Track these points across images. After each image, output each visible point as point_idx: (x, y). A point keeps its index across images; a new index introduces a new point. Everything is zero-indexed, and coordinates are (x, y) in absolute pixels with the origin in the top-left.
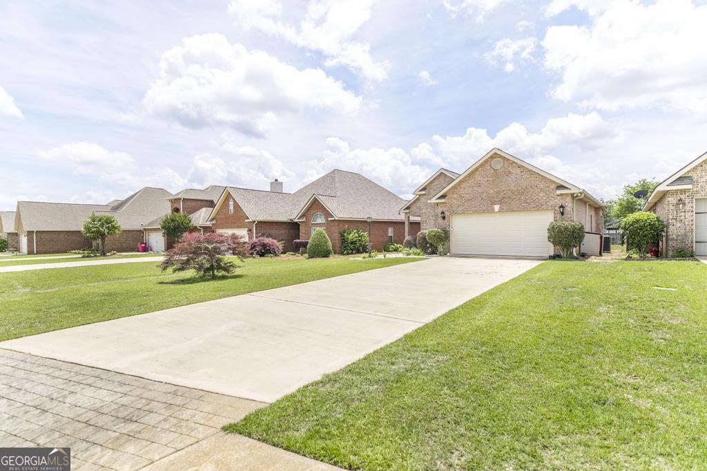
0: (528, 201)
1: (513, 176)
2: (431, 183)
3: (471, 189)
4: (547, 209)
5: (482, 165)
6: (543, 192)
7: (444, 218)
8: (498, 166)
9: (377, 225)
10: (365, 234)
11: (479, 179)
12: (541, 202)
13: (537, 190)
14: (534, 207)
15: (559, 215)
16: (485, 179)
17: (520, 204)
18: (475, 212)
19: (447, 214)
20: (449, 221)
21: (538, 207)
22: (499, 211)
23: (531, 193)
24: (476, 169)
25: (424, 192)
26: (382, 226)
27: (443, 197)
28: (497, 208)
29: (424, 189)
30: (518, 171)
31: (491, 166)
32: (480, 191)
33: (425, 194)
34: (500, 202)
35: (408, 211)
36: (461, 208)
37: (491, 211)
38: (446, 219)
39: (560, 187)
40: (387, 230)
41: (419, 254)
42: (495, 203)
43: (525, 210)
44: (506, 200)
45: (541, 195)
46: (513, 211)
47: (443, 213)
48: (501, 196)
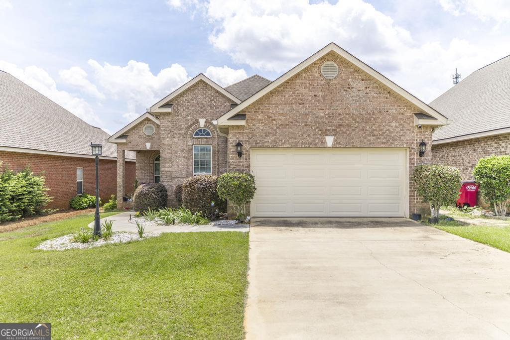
0: (376, 133)
1: (354, 93)
2: (181, 95)
3: (287, 108)
4: (400, 147)
5: (306, 70)
6: (397, 121)
7: (240, 154)
8: (331, 75)
9: (58, 163)
10: (41, 180)
11: (302, 91)
12: (393, 135)
13: (388, 117)
14: (383, 143)
15: (416, 157)
16: (313, 93)
17: (365, 138)
18: (295, 146)
19: (246, 146)
20: (248, 160)
21: (388, 144)
22: (334, 147)
23: (379, 120)
24: (297, 76)
25: (168, 110)
26: (67, 165)
27: (240, 116)
28: (330, 140)
29: (167, 105)
30: (361, 85)
31: (319, 71)
32: (303, 111)
33: (168, 114)
34: (335, 133)
35: (124, 141)
36: (270, 139)
37: (322, 146)
38: (244, 156)
39: (421, 115)
40: (75, 173)
41: (197, 222)
42: (326, 133)
43: (372, 146)
44: (344, 130)
45: (393, 124)
46: (353, 147)
47: (239, 144)
48: (336, 122)
